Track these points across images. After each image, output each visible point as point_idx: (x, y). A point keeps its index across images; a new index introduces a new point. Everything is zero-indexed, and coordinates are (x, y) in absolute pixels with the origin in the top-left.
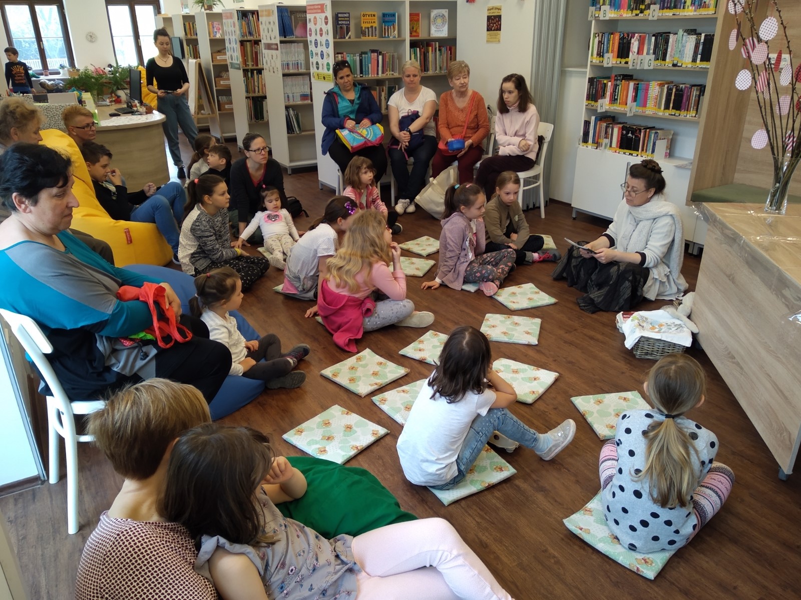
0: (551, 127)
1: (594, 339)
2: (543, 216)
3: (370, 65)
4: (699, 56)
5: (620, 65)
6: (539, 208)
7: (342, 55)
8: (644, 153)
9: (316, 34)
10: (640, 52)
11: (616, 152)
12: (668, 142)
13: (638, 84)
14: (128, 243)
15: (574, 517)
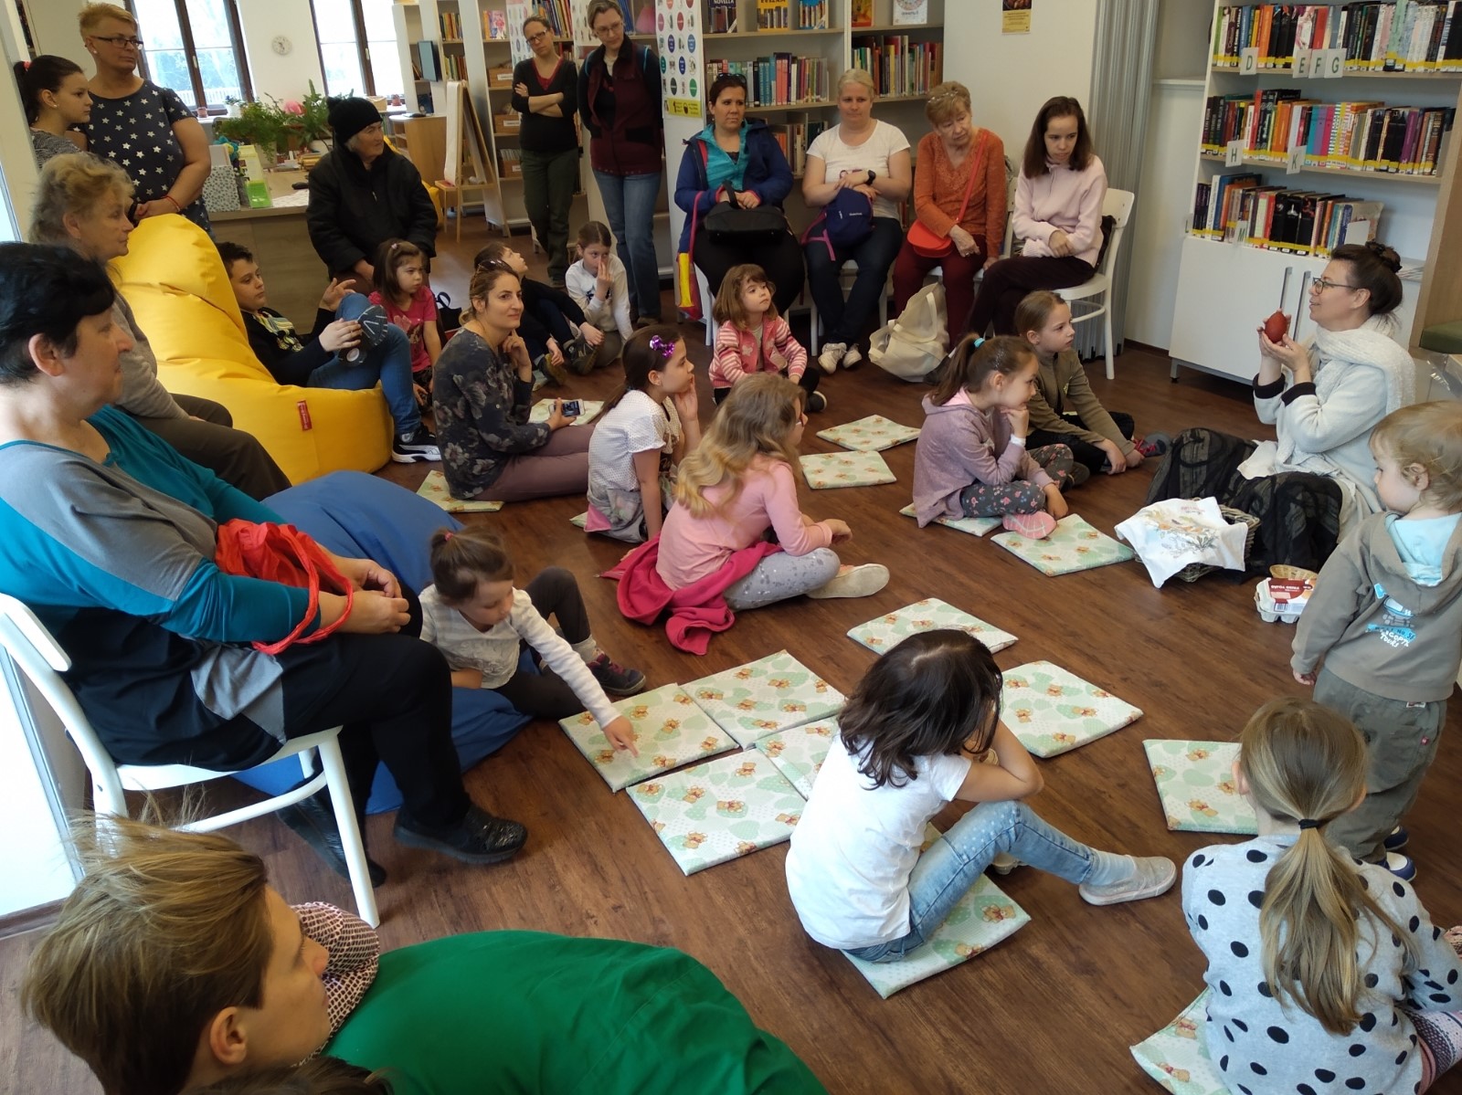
0: (1130, 197)
1: (1208, 634)
2: (1111, 375)
3: (773, 83)
4: (1442, 49)
5: (1274, 71)
6: (1103, 358)
7: (720, 65)
8: (1320, 250)
9: (672, 26)
10: (1315, 42)
11: (1262, 247)
12: (1371, 225)
13: (1311, 109)
14: (304, 429)
15: (1156, 1040)
